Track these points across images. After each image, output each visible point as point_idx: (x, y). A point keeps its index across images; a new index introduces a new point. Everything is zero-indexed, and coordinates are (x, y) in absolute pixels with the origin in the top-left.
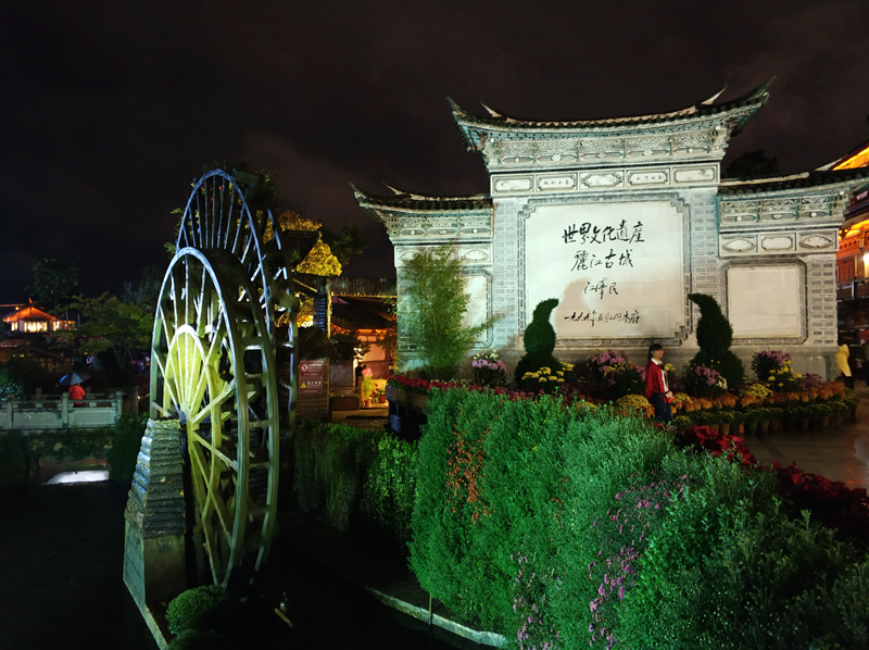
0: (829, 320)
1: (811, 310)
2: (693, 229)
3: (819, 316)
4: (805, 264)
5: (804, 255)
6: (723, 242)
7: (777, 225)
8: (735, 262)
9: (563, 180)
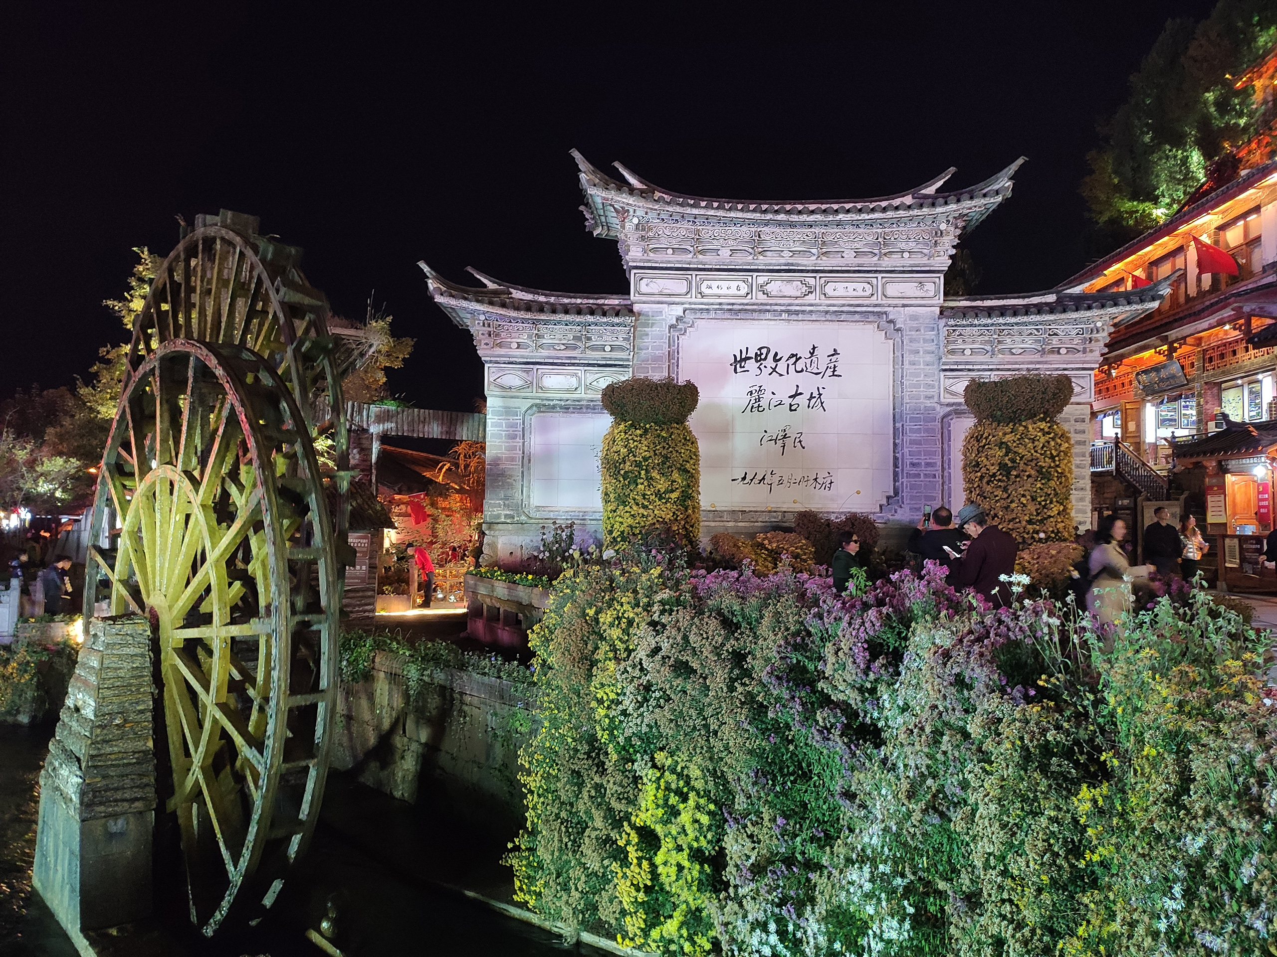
0: (1082, 493)
6: (945, 383)
7: (1016, 363)
8: (961, 411)
9: (734, 285)
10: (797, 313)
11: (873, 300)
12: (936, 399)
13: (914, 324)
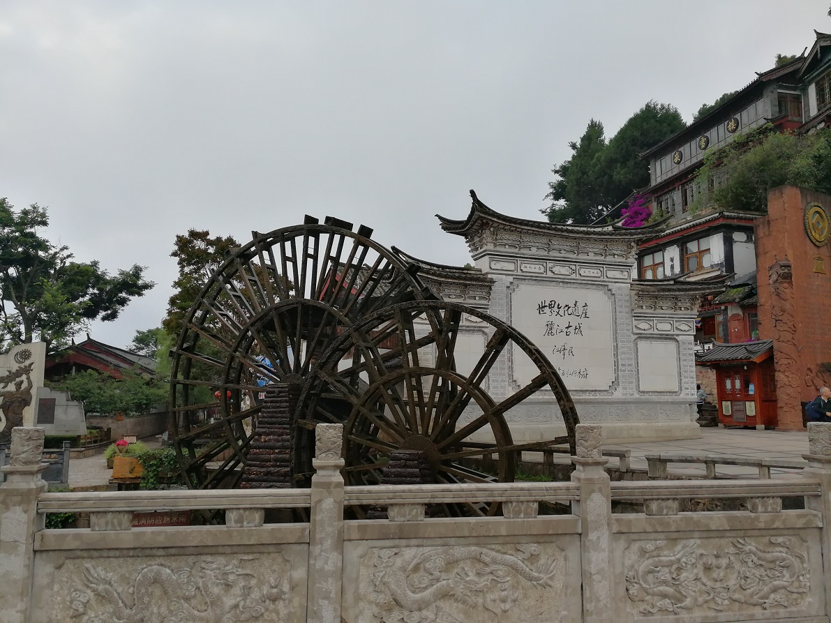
0: (692, 380)
1: (682, 373)
2: (617, 312)
3: (687, 377)
4: (678, 341)
5: (678, 335)
6: (635, 323)
7: (664, 314)
8: (641, 337)
9: (538, 266)
10: (567, 283)
11: (602, 279)
12: (631, 331)
13: (619, 292)
